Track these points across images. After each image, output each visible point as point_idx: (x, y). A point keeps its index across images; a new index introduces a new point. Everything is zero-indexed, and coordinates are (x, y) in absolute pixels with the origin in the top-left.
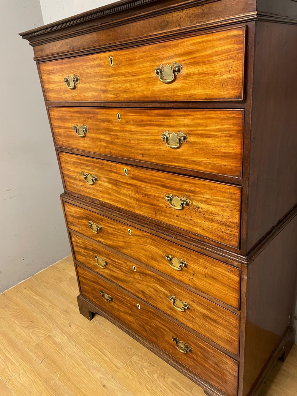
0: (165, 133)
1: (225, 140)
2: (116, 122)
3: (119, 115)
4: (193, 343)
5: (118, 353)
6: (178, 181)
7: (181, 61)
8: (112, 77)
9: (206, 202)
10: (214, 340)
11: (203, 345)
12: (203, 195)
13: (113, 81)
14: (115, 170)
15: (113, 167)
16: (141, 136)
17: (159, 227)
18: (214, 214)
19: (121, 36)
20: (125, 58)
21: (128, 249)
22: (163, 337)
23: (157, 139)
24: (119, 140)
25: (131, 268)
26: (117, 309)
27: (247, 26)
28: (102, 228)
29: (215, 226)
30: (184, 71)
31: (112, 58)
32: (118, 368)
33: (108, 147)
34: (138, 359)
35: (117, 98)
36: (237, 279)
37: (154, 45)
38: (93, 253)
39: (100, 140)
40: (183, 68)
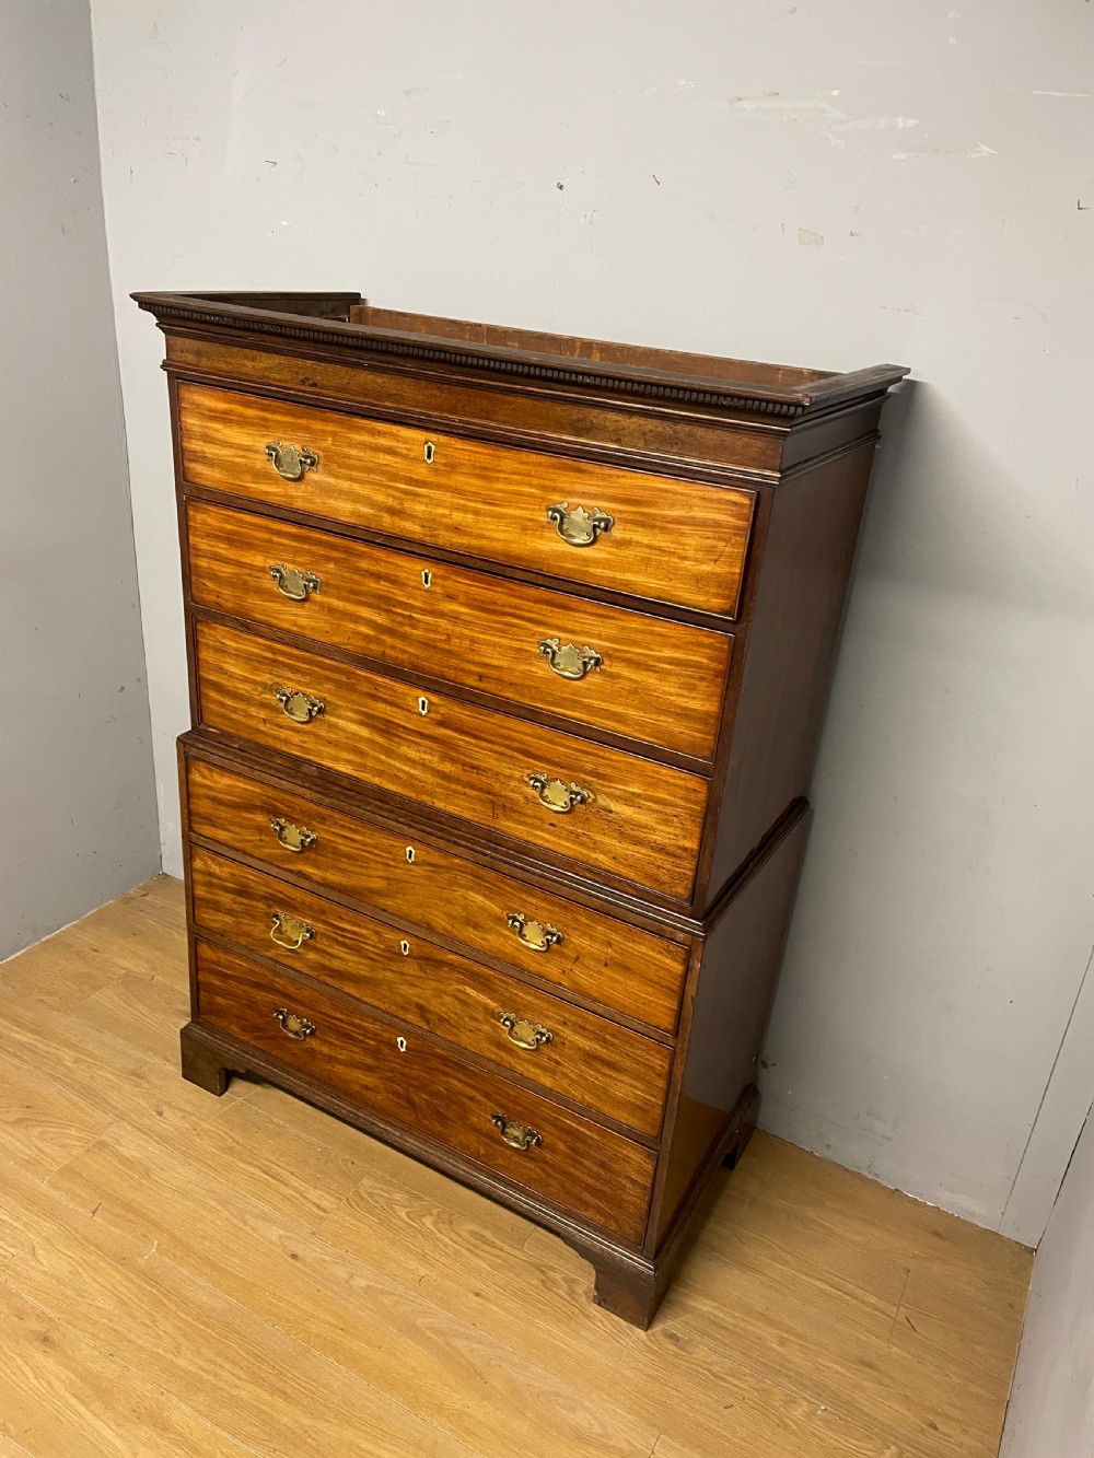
0: (549, 642)
1: (688, 684)
2: (414, 588)
3: (427, 575)
7: (613, 511)
8: (423, 488)
9: (629, 800)
12: (623, 785)
13: (425, 496)
14: (390, 695)
15: (385, 688)
16: (482, 633)
17: (499, 848)
20: (472, 459)
23: (527, 651)
24: (416, 630)
25: (393, 947)
27: (759, 495)
28: (320, 840)
29: (642, 852)
30: (617, 532)
31: (433, 447)
33: (378, 639)
35: (430, 536)
38: (270, 906)
39: (356, 619)
40: (616, 525)
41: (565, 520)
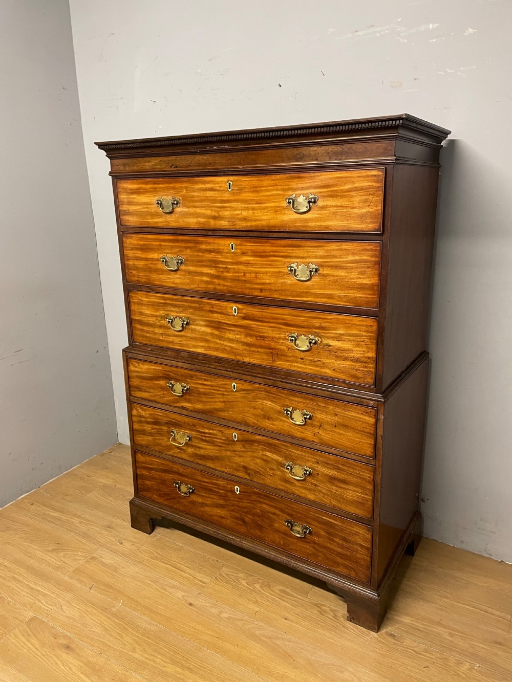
0: (292, 265)
2: (227, 253)
6: (306, 317)
7: (317, 193)
8: (228, 203)
9: (339, 339)
12: (335, 330)
13: (229, 207)
14: (219, 309)
15: (216, 306)
19: (245, 161)
21: (228, 411)
22: (271, 526)
24: (229, 273)
25: (229, 438)
28: (191, 388)
30: (320, 203)
31: (231, 183)
35: (232, 226)
38: (168, 427)
39: (201, 274)
40: (319, 200)
41: (295, 202)
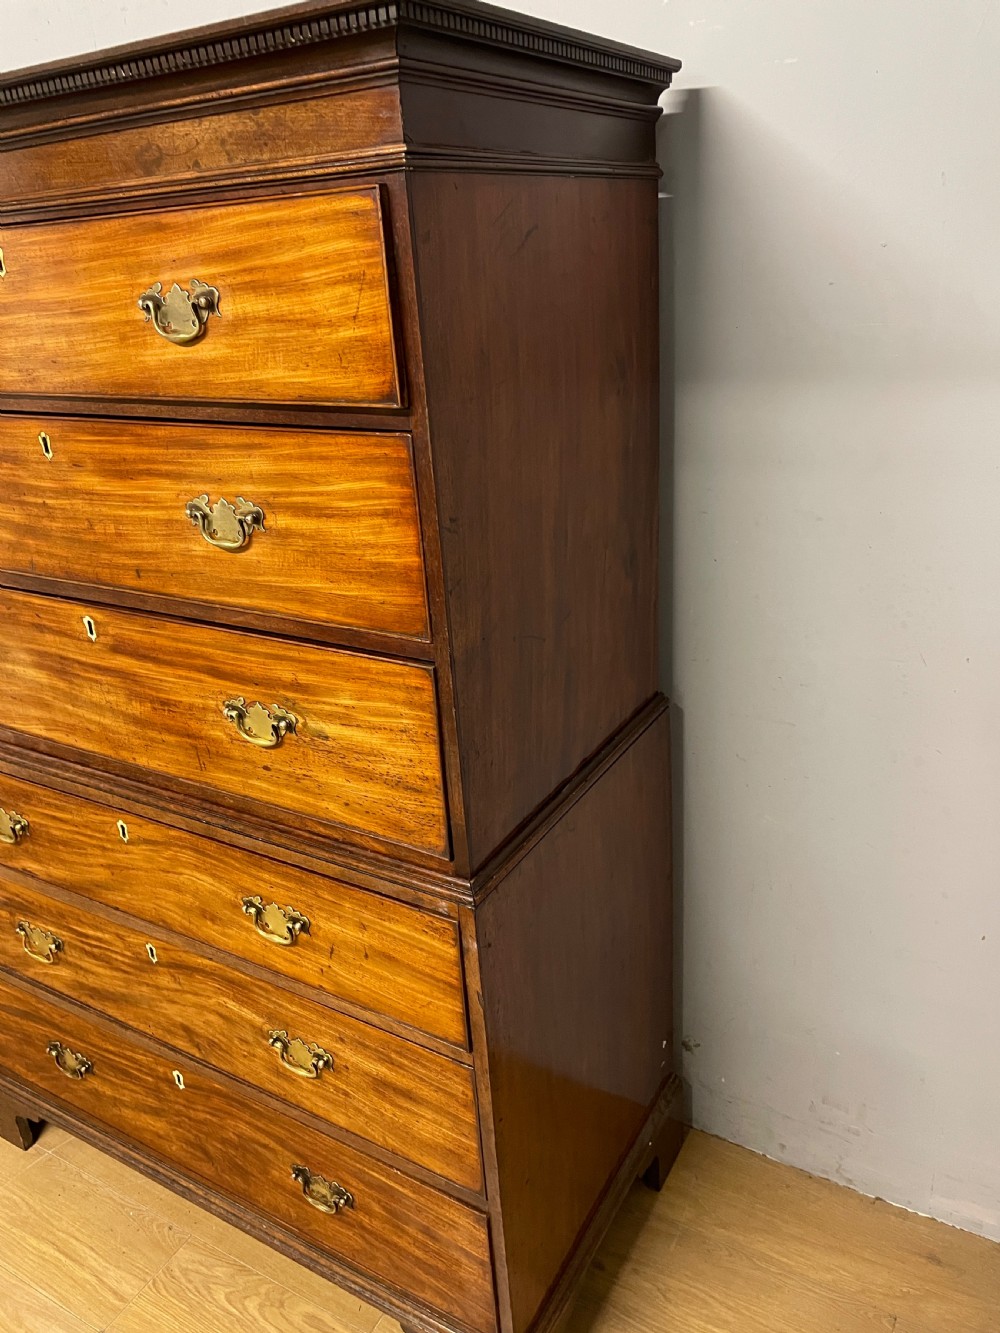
0: (196, 501)
1: (373, 526)
3: (44, 439)
4: (355, 1175)
5: (124, 1249)
6: (256, 654)
7: (213, 277)
8: (7, 314)
9: (346, 720)
10: (414, 1155)
11: (383, 1179)
12: (333, 696)
13: (10, 326)
14: (54, 621)
15: (46, 612)
16: (123, 508)
17: (215, 808)
18: (369, 755)
20: (43, 253)
21: (122, 890)
22: (266, 1173)
23: (177, 521)
24: (56, 522)
25: (140, 954)
26: (109, 1097)
27: (383, 188)
28: (31, 825)
29: (374, 792)
30: (227, 308)
32: (122, 1299)
33: (21, 544)
34: (198, 1257)
35: (31, 382)
36: (452, 952)
37: (127, 220)
38: (11, 914)
40: (222, 299)
